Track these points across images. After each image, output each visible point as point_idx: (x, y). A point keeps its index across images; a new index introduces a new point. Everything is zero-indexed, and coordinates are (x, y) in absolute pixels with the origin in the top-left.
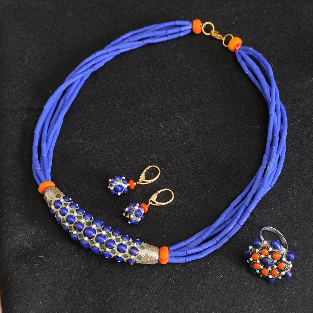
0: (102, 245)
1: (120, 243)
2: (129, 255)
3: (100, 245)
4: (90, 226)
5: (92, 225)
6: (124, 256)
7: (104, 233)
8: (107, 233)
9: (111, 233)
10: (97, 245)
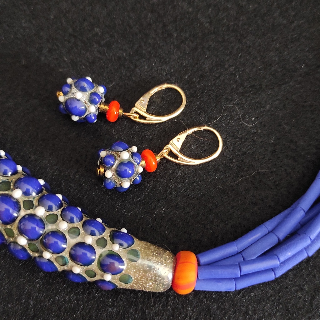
0: (34, 242)
1: (78, 239)
2: (99, 272)
3: (30, 242)
4: (7, 192)
5: (12, 191)
6: (87, 272)
7: (41, 212)
8: (48, 214)
9: (59, 212)
10: (23, 241)
